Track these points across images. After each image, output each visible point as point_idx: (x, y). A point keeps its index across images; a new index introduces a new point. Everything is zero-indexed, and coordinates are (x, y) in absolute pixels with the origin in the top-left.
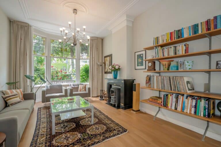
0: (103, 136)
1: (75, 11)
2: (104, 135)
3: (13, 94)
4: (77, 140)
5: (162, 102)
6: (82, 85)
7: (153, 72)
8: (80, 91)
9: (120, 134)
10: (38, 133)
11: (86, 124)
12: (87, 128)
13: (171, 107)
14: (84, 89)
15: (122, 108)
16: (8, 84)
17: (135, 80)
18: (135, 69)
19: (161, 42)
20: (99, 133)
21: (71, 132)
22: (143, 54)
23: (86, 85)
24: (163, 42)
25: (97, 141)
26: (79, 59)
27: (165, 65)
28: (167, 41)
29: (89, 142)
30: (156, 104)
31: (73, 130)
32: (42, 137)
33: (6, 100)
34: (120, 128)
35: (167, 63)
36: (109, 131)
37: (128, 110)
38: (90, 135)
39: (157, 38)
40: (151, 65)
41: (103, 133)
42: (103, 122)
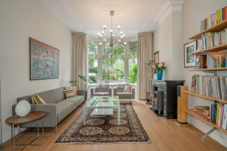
0: (120, 138)
1: (112, 13)
2: (122, 137)
3: (70, 90)
4: (97, 134)
5: (209, 115)
6: (128, 86)
7: (202, 71)
8: (125, 92)
9: (138, 142)
10: (76, 121)
11: (113, 124)
12: (112, 127)
13: (221, 124)
14: (129, 90)
15: (165, 117)
16: (71, 82)
17: (184, 81)
18: (185, 67)
19: (210, 27)
20: (119, 134)
21: (97, 127)
22: (193, 46)
23: (131, 86)
24: (213, 25)
25: (112, 140)
26: (128, 59)
27: (217, 60)
28: (218, 22)
29: (104, 139)
30: (201, 116)
31: (100, 126)
32: (77, 125)
33: (65, 93)
34: (144, 136)
35: (220, 56)
36: (130, 135)
37: (171, 121)
38: (109, 134)
39: (206, 20)
40: (198, 61)
41: (122, 136)
42: (131, 126)
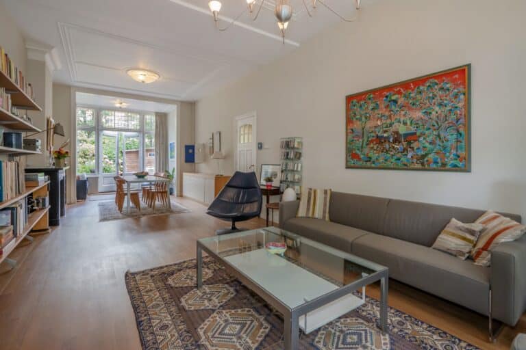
9: (149, 270)
36: (165, 274)
41: (180, 270)
42: (168, 292)
